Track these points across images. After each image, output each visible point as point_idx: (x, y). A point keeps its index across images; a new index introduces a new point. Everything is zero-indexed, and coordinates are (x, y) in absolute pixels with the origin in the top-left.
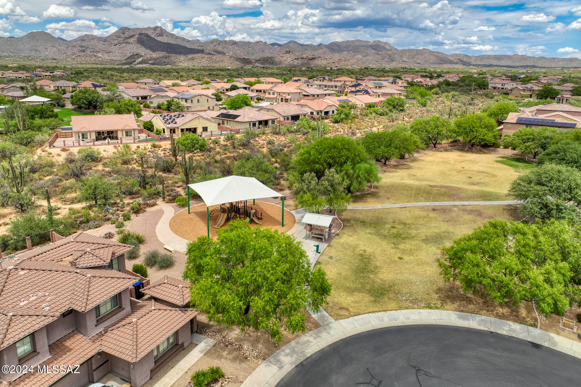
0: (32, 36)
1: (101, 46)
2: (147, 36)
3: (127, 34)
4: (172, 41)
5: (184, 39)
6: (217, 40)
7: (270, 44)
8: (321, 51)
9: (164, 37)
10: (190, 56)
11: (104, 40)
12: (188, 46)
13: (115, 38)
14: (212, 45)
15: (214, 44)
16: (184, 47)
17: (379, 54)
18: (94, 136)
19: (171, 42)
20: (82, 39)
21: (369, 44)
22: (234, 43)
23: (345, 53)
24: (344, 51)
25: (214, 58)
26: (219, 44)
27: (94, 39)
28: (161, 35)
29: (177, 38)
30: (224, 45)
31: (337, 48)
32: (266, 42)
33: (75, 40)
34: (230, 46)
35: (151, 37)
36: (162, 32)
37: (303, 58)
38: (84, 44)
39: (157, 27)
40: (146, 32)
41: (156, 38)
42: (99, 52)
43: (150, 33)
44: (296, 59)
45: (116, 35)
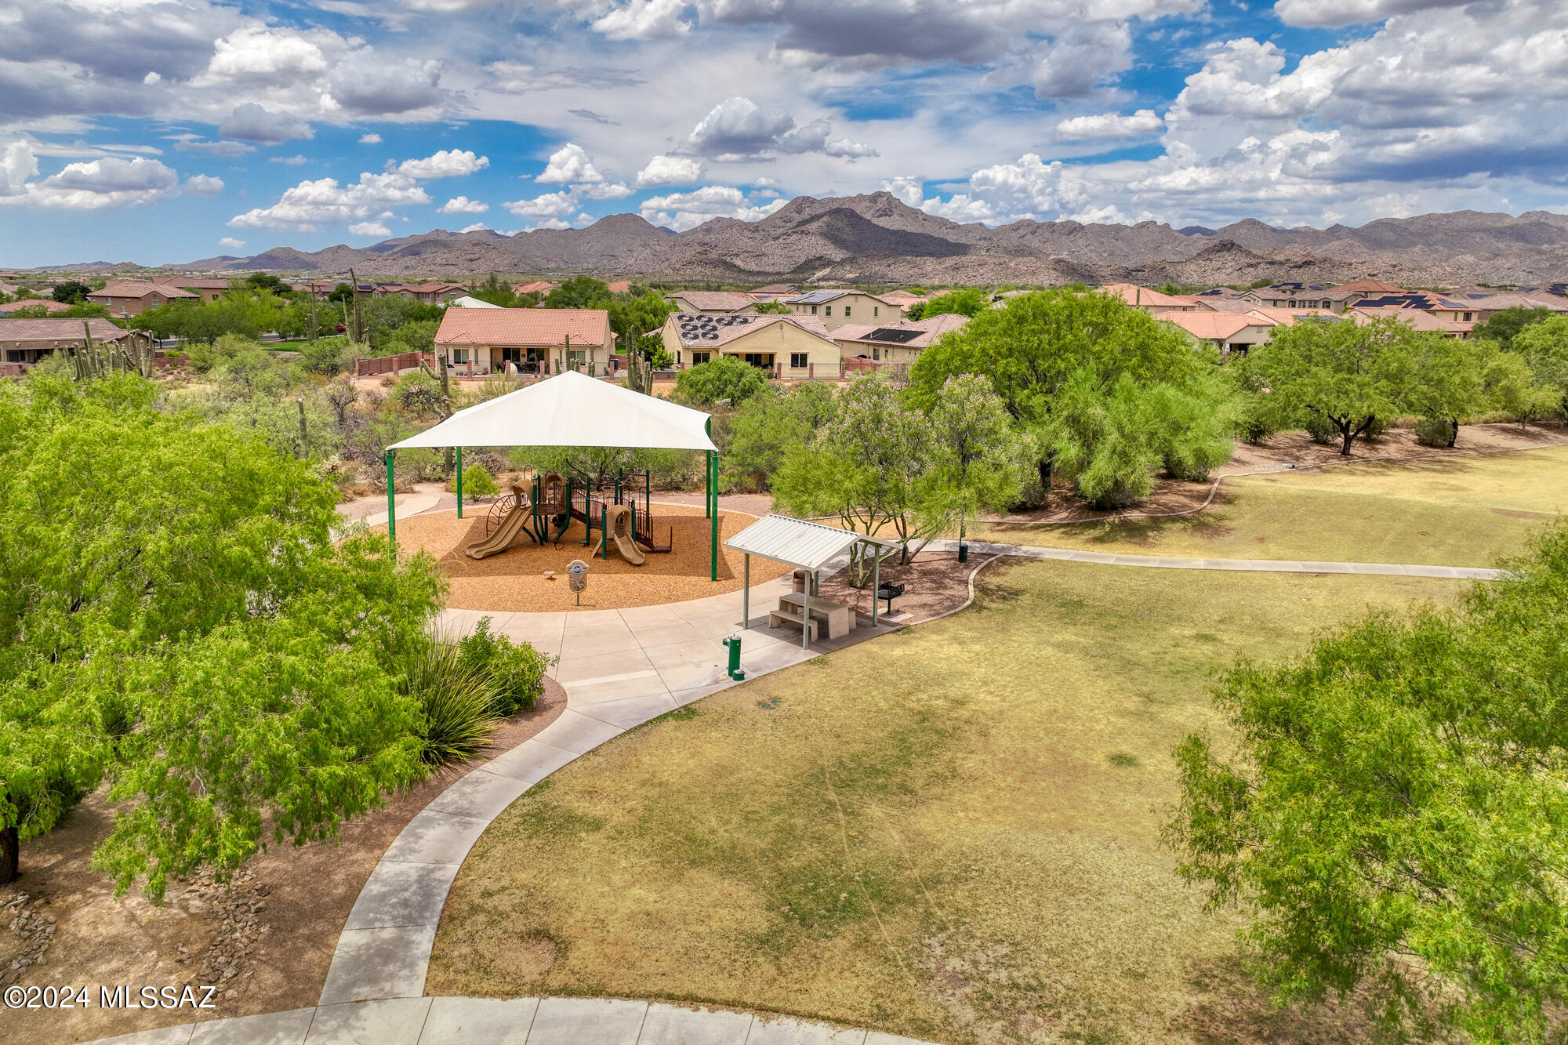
0: (609, 224)
1: (746, 241)
2: (852, 214)
3: (807, 213)
4: (911, 227)
5: (943, 222)
6: (1029, 223)
7: (1180, 231)
8: (1335, 245)
9: (895, 216)
10: (950, 261)
11: (755, 228)
12: (951, 238)
13: (779, 222)
14: (1016, 235)
15: (1022, 232)
16: (942, 239)
17: (1540, 252)
18: (485, 357)
19: (909, 229)
20: (707, 228)
21: (1507, 222)
22: (1075, 229)
23: (1417, 249)
24: (1416, 244)
25: (1012, 265)
26: (1033, 233)
27: (731, 227)
28: (886, 213)
29: (926, 218)
30: (1047, 235)
31: (1391, 236)
32: (1167, 226)
33: (694, 231)
34: (1064, 238)
35: (861, 218)
36: (888, 204)
37: (1272, 263)
38: (710, 238)
39: (880, 194)
40: (853, 206)
41: (875, 221)
42: (737, 255)
43: (859, 209)
44: (1250, 265)
45: (783, 216)
